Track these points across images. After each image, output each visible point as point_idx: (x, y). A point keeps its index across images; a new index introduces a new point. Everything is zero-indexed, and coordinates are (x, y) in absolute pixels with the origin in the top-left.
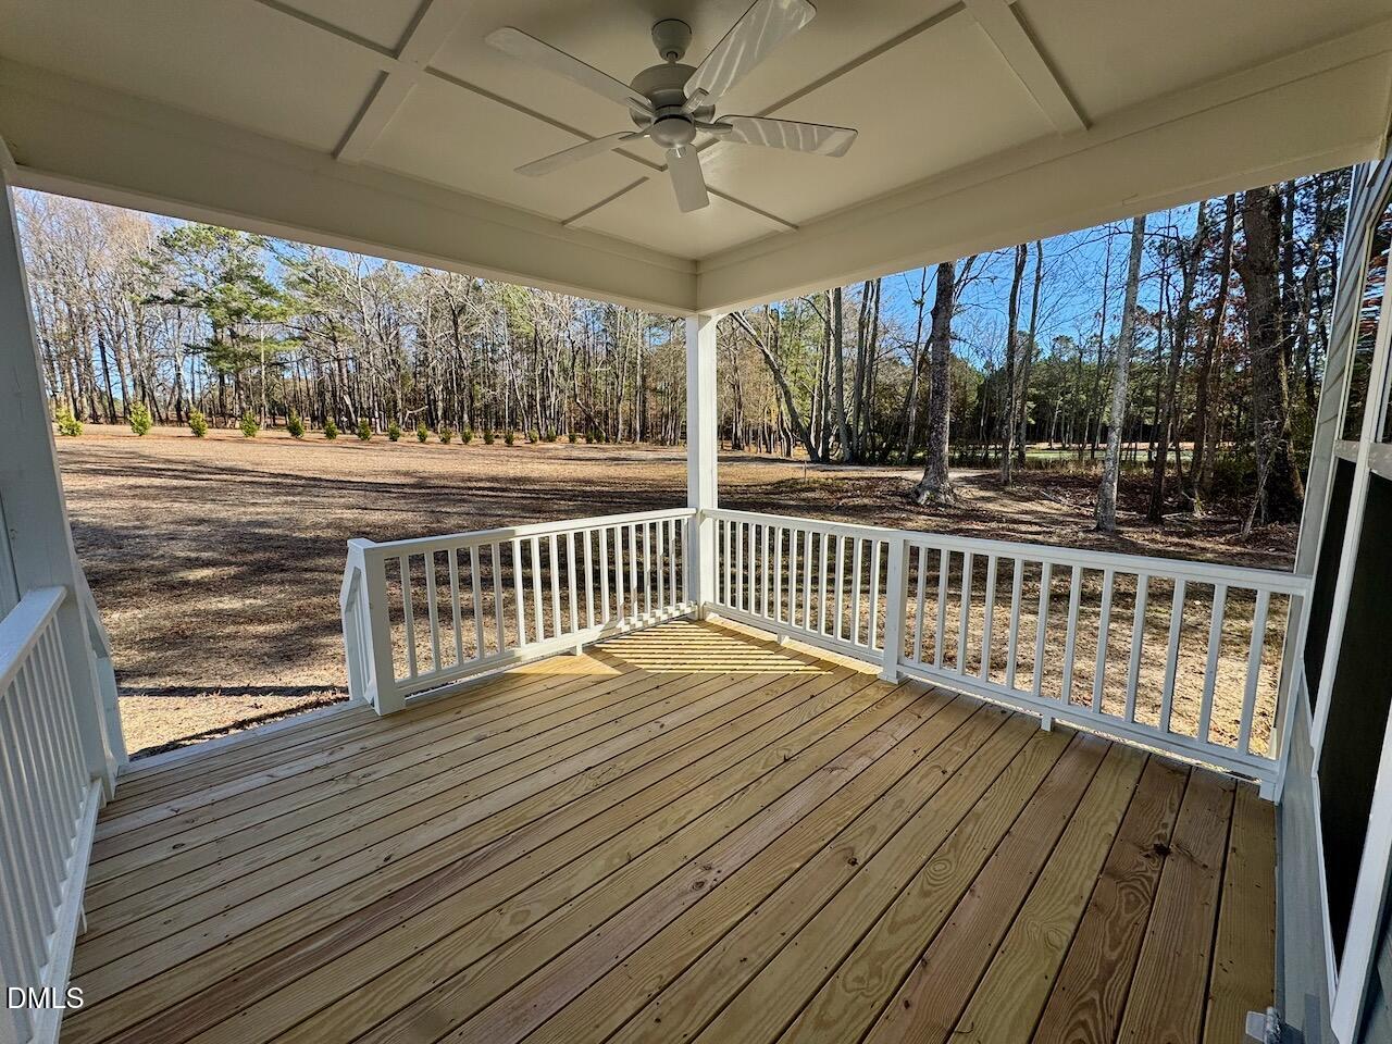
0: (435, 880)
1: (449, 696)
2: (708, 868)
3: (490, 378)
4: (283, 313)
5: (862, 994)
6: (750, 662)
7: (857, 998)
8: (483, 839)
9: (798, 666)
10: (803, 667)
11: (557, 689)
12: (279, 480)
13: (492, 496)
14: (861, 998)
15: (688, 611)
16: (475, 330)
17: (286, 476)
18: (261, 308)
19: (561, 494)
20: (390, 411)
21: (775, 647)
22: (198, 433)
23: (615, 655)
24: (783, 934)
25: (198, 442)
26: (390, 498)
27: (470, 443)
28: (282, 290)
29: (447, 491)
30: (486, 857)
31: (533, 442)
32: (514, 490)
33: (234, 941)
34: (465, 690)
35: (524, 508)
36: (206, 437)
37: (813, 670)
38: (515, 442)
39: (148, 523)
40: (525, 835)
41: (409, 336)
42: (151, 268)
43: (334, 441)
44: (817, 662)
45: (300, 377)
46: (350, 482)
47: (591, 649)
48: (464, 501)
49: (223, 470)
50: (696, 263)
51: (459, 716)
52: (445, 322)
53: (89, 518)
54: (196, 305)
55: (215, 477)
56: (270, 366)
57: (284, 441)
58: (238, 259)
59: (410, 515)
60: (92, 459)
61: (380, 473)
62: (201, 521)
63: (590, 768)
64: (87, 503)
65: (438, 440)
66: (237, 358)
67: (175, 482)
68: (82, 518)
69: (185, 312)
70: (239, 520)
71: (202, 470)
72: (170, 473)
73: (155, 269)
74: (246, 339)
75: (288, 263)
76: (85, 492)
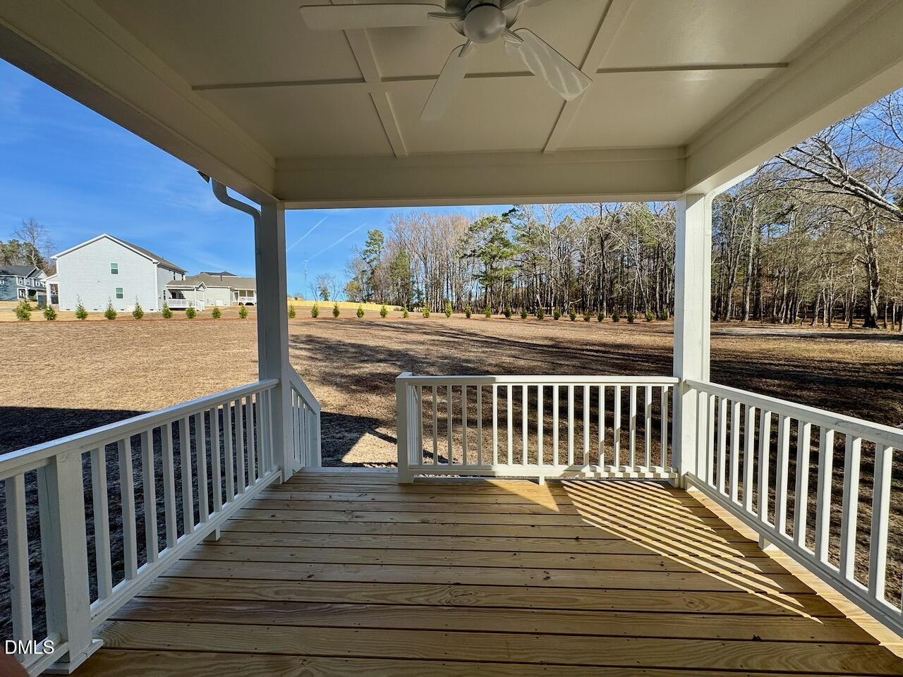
0: (309, 608)
1: (440, 484)
3: (623, 278)
4: (512, 254)
6: (702, 554)
8: (354, 597)
9: (770, 588)
10: (776, 593)
11: (503, 506)
12: (487, 340)
13: (595, 356)
15: (665, 476)
16: (616, 248)
17: (491, 338)
18: (503, 253)
19: (648, 358)
20: (560, 302)
21: (753, 551)
22: (468, 316)
23: (570, 495)
25: (468, 320)
26: (534, 353)
27: (603, 321)
28: (514, 243)
29: (568, 351)
30: (341, 612)
31: (648, 320)
32: (613, 353)
33: (230, 580)
34: (450, 484)
35: (614, 365)
36: (471, 318)
37: (791, 603)
38: (635, 321)
39: (428, 357)
40: (372, 611)
41: (576, 257)
42: (465, 242)
43: (525, 320)
44: (806, 595)
45: (520, 286)
46: (518, 342)
47: (554, 484)
48: (576, 358)
49: (470, 334)
50: (684, 148)
51: (432, 500)
52: (597, 246)
53: (411, 353)
54: (479, 256)
55: (464, 337)
56: (506, 281)
57: (502, 320)
58: (497, 230)
59: (539, 364)
60: (427, 327)
61: (536, 338)
62: (446, 358)
63: (457, 584)
64: (414, 347)
65: (583, 319)
66: (492, 279)
67: (447, 339)
68: (409, 353)
69: (476, 259)
70: (460, 359)
71: (460, 333)
72: (448, 335)
73: (466, 242)
74: (496, 269)
75: (517, 228)
76: (416, 342)
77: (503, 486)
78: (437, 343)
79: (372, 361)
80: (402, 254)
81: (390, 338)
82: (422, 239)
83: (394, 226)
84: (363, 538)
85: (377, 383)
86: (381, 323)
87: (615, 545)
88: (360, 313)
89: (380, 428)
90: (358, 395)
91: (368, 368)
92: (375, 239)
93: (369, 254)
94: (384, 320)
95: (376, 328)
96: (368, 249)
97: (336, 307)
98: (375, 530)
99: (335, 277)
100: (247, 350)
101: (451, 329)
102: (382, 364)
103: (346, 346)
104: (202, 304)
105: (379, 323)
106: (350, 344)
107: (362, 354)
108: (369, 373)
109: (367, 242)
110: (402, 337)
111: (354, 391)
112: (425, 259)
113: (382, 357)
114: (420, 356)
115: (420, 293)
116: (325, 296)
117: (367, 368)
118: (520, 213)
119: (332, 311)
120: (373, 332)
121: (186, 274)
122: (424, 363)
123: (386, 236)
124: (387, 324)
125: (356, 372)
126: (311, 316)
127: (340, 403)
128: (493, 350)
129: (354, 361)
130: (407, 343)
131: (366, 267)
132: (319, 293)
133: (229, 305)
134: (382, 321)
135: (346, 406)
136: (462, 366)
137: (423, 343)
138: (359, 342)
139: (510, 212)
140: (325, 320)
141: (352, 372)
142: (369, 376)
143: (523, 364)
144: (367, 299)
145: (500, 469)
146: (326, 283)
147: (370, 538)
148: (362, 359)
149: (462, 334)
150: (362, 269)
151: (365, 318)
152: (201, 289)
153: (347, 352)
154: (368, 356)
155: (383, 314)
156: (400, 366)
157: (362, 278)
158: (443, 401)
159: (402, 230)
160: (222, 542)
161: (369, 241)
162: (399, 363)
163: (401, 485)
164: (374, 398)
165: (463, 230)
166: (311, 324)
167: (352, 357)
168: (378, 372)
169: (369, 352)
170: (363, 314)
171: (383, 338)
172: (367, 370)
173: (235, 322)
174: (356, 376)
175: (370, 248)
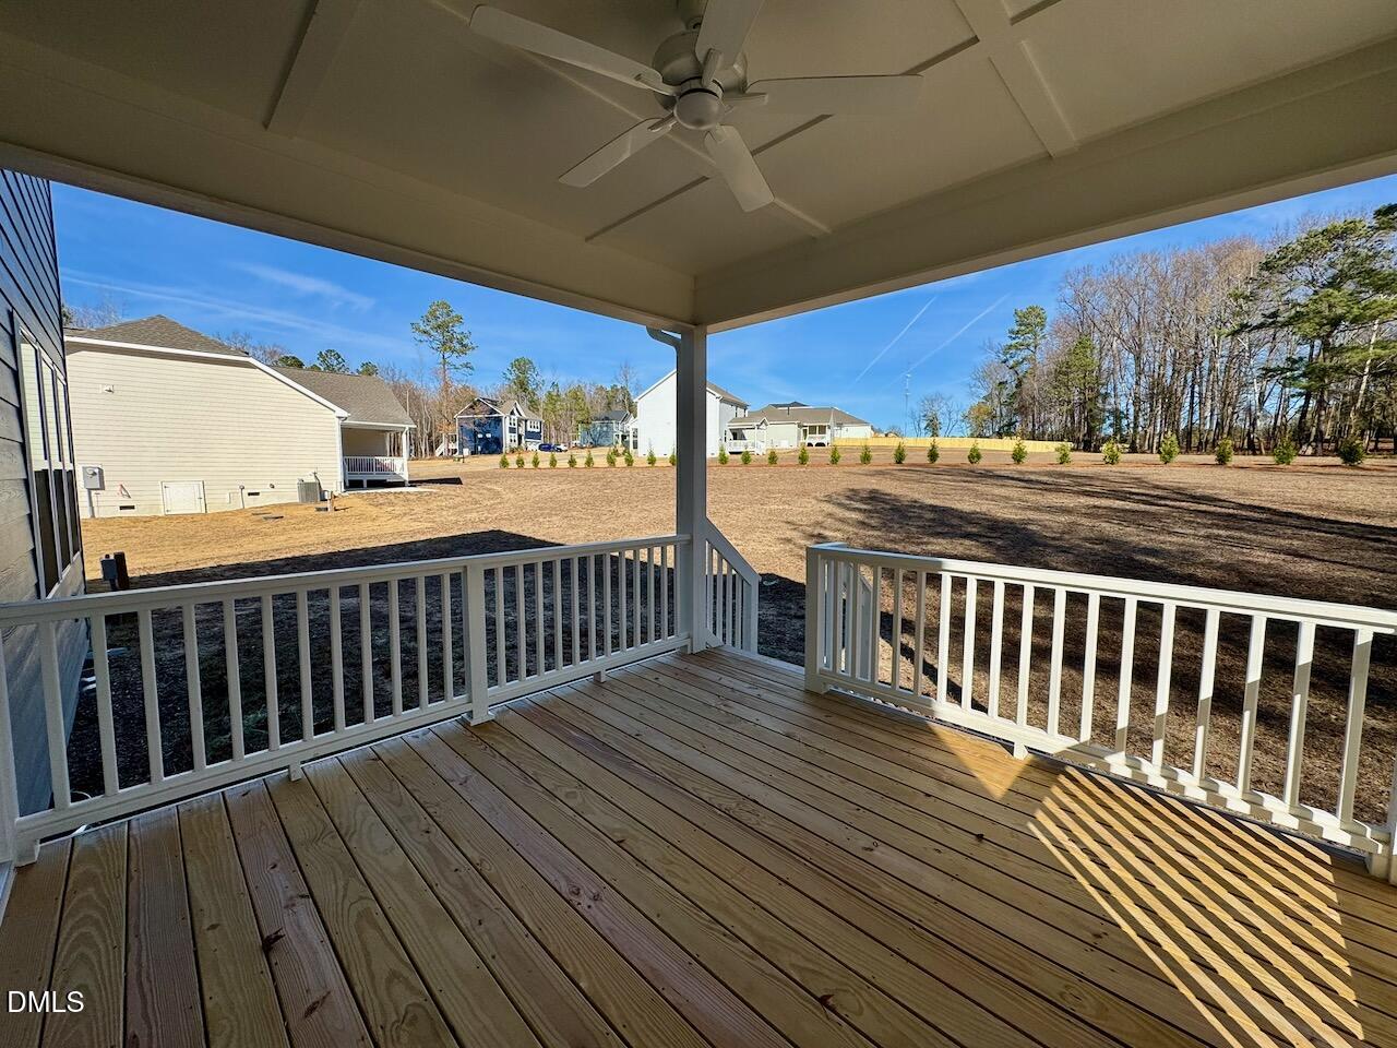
2: (596, 898)
5: (398, 1021)
7: (397, 1014)
12: (1240, 512)
14: (394, 1018)
22: (1220, 461)
24: (494, 957)
25: (1219, 471)
36: (1229, 464)
42: (1247, 298)
53: (1034, 527)
54: (1284, 325)
55: (1177, 504)
57: (1334, 470)
58: (1355, 255)
60: (1097, 483)
62: (1105, 542)
63: (755, 801)
64: (1045, 517)
67: (1130, 506)
68: (1029, 528)
69: (1279, 333)
70: (1136, 546)
71: (1173, 496)
72: (1139, 497)
73: (1251, 297)
74: (1342, 350)
76: (1056, 508)
77: (943, 737)
78: (1102, 512)
79: (954, 536)
80: (1083, 345)
81: (1006, 498)
82: (1133, 307)
83: (1069, 292)
84: (712, 725)
87: (1044, 875)
88: (975, 456)
92: (1028, 323)
93: (1013, 351)
94: (1019, 468)
95: (991, 481)
96: (1013, 342)
97: (933, 446)
98: (729, 723)
99: (951, 398)
100: (787, 507)
101: (1157, 487)
103: (923, 508)
104: (763, 446)
106: (932, 505)
107: (942, 523)
109: (1012, 332)
110: (1033, 498)
112: (1139, 347)
113: (975, 530)
114: (1047, 534)
115: (1118, 415)
116: (933, 428)
117: (942, 545)
119: (926, 453)
120: (981, 487)
121: (749, 409)
122: (1048, 546)
123: (1052, 313)
124: (1015, 476)
126: (893, 461)
128: (1237, 534)
129: (923, 534)
130: (1035, 509)
131: (1009, 377)
132: (923, 425)
133: (795, 447)
136: (1133, 560)
137: (1068, 511)
138: (948, 504)
140: (915, 468)
143: (1311, 570)
144: (1005, 431)
145: (944, 708)
146: (936, 408)
147: (716, 727)
148: (939, 530)
149: (1183, 498)
150: (999, 380)
151: (983, 464)
152: (763, 426)
153: (920, 517)
154: (952, 526)
155: (1018, 456)
156: (999, 548)
157: (999, 396)
159: (1089, 297)
160: (604, 685)
161: (1016, 328)
163: (807, 691)
165: (1241, 273)
166: (888, 473)
167: (923, 527)
169: (955, 522)
170: (979, 457)
171: (995, 498)
173: (791, 469)
175: (1017, 340)
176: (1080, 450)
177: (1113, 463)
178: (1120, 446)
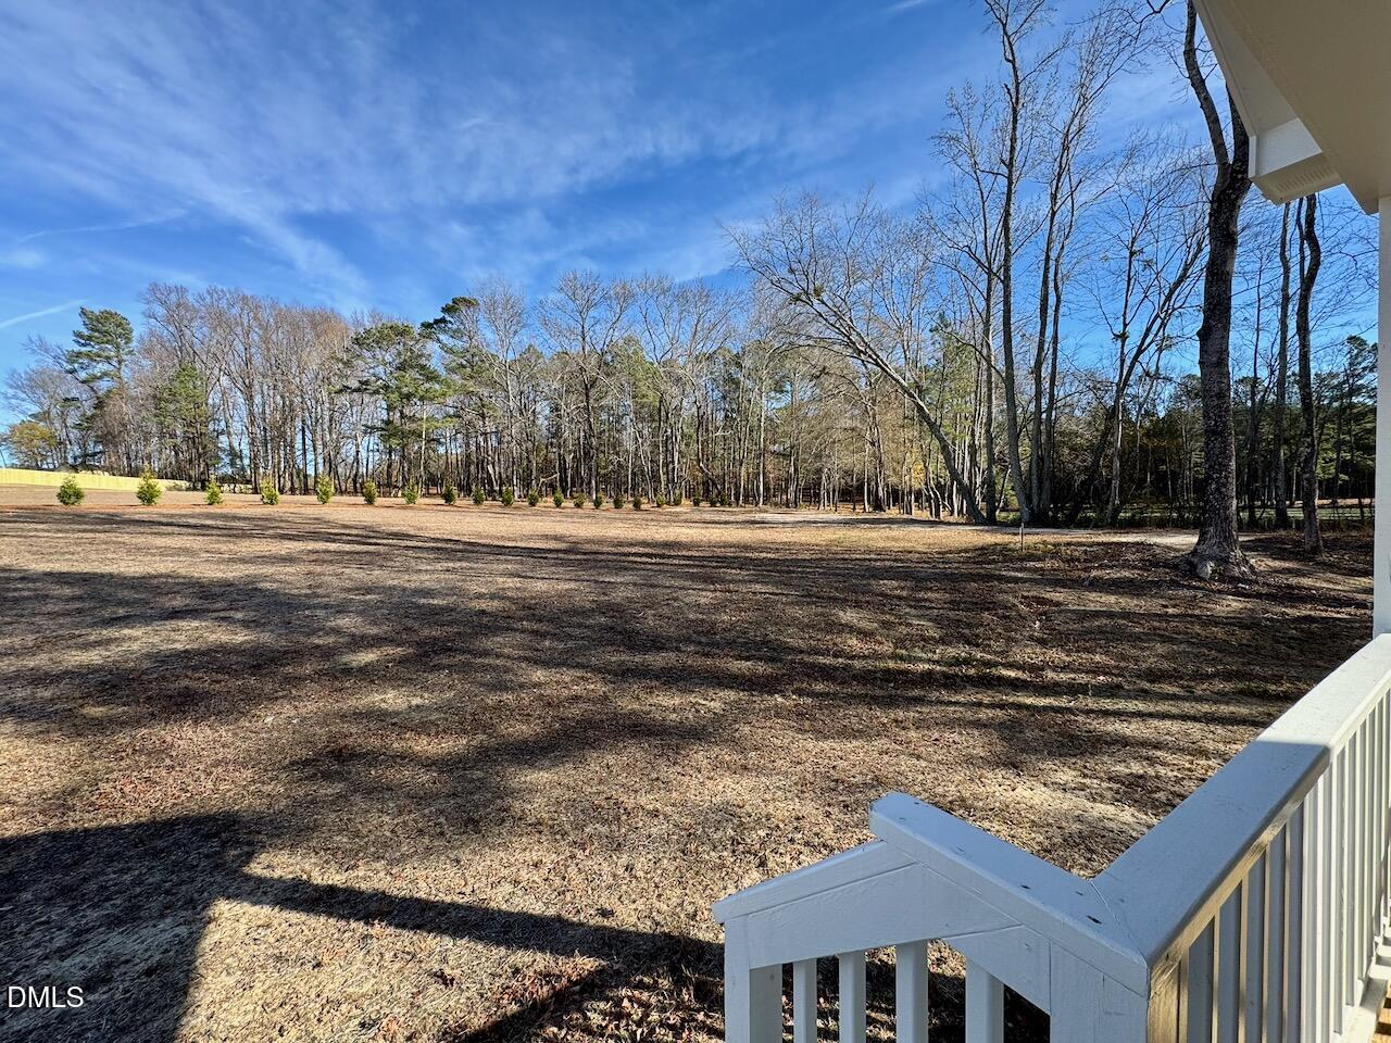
3: (614, 447)
4: (443, 395)
13: (653, 563)
16: (603, 402)
18: (426, 391)
20: (525, 479)
22: (370, 501)
25: (369, 509)
26: (549, 565)
27: (601, 508)
28: (443, 373)
29: (601, 557)
31: (660, 506)
36: (376, 504)
38: (644, 507)
39: (320, 592)
41: (545, 411)
42: (345, 364)
43: (482, 508)
45: (451, 451)
46: (504, 547)
48: (625, 569)
52: (578, 395)
53: (267, 585)
54: (376, 392)
55: (385, 541)
56: (429, 442)
57: (439, 508)
58: (412, 351)
59: (573, 585)
60: (282, 525)
61: (530, 538)
62: (369, 591)
64: (268, 570)
65: (572, 505)
66: (404, 435)
67: (347, 547)
68: (260, 585)
69: (367, 399)
70: (404, 589)
71: (372, 534)
72: (345, 538)
73: (347, 364)
74: (412, 419)
75: (450, 351)
76: (269, 557)
78: (327, 557)
79: (146, 619)
80: (185, 372)
81: (186, 551)
82: (238, 346)
85: (185, 683)
86: (145, 517)
88: (69, 495)
89: (264, 858)
90: (123, 738)
91: (139, 641)
92: (102, 330)
93: (84, 361)
94: (150, 509)
95: (132, 528)
96: (83, 349)
102: (182, 624)
103: (34, 581)
105: (137, 517)
106: (50, 574)
107: (105, 602)
108: (148, 656)
109: (79, 335)
110: (224, 548)
111: (99, 725)
112: (250, 386)
113: (178, 602)
114: (295, 592)
115: (235, 455)
117: (136, 639)
118: (455, 327)
120: (126, 538)
122: (315, 607)
123: (138, 329)
124: (164, 520)
125: (94, 657)
127: (47, 784)
129: (76, 626)
130: (243, 561)
134: (145, 512)
135: (74, 791)
136: (419, 607)
137: (289, 559)
139: (436, 322)
141: (75, 658)
142: (146, 664)
143: (543, 588)
144: (84, 463)
148: (106, 614)
149: (377, 535)
150: (61, 393)
151: (85, 505)
154: (128, 604)
155: (147, 496)
157: (63, 416)
158: (416, 701)
159: (186, 322)
161: (86, 332)
162: (239, 615)
164: (189, 736)
165: (339, 340)
167: (66, 614)
168: (179, 646)
169: (127, 594)
170: (79, 497)
171: (164, 552)
172: (135, 647)
174: (93, 670)
175: (89, 348)
176: (197, 490)
177: (272, 503)
178: (242, 486)
